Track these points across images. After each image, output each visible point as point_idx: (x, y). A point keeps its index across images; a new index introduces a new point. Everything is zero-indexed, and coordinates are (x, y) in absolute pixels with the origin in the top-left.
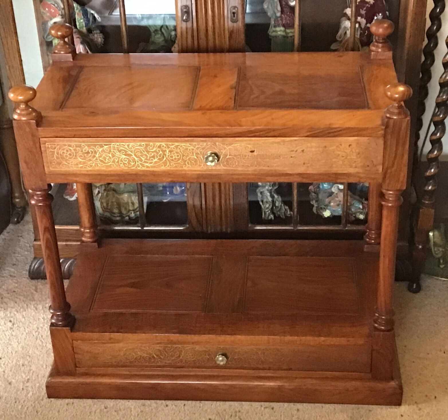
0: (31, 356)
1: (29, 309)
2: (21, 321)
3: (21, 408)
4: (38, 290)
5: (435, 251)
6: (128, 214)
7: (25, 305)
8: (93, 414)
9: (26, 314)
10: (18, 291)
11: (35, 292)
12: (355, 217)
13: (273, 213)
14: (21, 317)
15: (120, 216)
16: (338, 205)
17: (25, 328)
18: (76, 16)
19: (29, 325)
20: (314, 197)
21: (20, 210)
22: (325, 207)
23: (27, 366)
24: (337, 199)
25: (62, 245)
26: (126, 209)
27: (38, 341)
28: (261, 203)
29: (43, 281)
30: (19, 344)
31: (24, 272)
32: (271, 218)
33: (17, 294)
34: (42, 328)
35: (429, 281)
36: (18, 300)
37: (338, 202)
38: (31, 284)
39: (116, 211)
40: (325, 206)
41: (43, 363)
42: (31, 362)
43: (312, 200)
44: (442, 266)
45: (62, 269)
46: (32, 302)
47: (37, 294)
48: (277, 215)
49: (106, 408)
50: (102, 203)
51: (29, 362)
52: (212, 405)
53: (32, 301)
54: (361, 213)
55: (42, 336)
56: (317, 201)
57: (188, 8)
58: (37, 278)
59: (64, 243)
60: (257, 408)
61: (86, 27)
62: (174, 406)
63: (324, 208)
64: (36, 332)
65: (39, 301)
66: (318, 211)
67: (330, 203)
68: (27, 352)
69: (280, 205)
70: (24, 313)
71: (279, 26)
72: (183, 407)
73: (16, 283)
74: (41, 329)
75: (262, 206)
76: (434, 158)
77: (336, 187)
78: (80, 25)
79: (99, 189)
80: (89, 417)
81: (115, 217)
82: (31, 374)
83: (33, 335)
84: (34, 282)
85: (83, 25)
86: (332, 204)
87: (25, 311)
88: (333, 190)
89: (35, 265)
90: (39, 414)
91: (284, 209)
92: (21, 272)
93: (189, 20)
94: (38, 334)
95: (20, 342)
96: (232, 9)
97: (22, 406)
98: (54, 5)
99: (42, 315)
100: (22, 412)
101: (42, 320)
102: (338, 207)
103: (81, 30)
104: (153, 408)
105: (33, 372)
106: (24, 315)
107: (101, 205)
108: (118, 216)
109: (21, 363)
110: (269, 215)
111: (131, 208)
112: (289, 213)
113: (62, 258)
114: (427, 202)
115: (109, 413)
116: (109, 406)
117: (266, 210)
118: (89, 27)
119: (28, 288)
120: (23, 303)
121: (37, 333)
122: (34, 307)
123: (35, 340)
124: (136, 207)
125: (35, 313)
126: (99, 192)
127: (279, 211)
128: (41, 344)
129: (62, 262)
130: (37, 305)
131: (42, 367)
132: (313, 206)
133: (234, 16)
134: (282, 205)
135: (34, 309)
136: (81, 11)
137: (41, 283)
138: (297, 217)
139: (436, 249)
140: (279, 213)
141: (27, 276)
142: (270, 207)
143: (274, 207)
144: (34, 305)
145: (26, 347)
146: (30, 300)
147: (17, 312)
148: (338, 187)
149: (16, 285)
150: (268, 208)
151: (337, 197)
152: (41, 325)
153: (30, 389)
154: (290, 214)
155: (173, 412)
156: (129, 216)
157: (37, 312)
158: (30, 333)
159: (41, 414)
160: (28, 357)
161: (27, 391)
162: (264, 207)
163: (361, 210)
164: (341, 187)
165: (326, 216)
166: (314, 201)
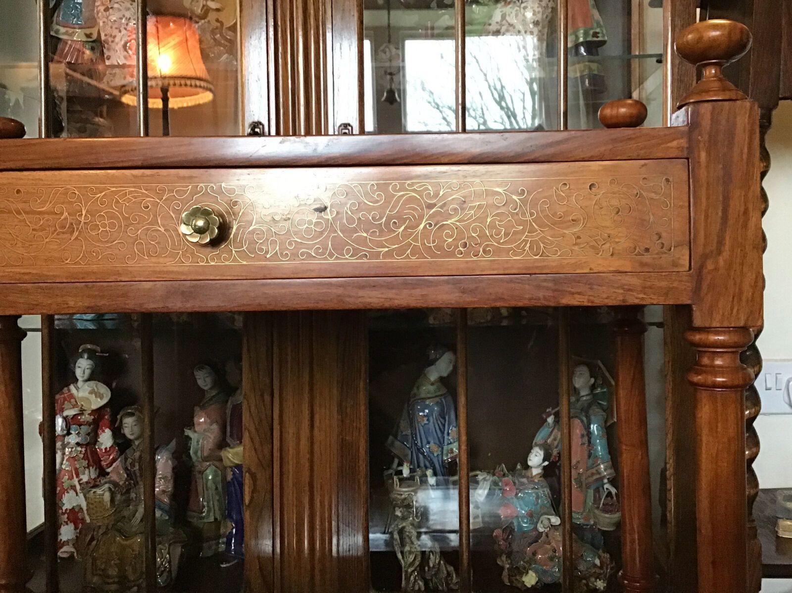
12: (587, 585)
13: (423, 578)
15: (117, 583)
16: (551, 559)
20: (503, 547)
22: (527, 566)
28: (400, 556)
32: (419, 589)
37: (551, 553)
40: (527, 562)
48: (430, 584)
54: (598, 577)
63: (525, 568)
67: (534, 554)
69: (438, 563)
75: (402, 561)
77: (546, 522)
81: (108, 584)
91: (445, 572)
108: (114, 583)
110: (415, 582)
112: (454, 580)
117: (410, 570)
127: (436, 575)
134: (442, 563)
138: (469, 573)
140: (434, 578)
142: (417, 564)
143: (426, 567)
148: (549, 519)
150: (412, 565)
162: (406, 563)
163: (598, 571)
164: (555, 520)
165: (529, 586)
166: (504, 558)
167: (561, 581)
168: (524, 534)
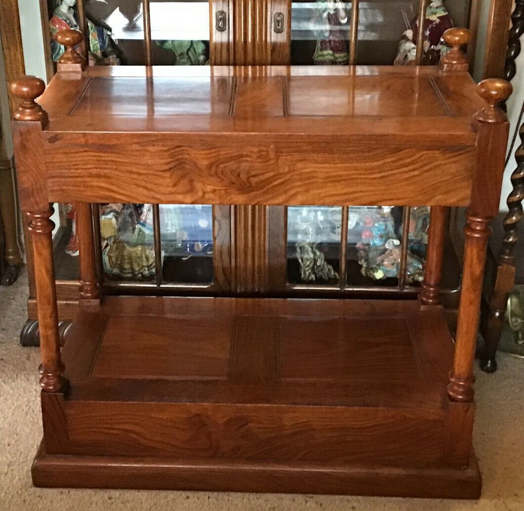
0: (20, 434)
1: (19, 380)
2: (9, 393)
3: (4, 496)
4: (31, 358)
5: (512, 323)
6: (142, 271)
7: (15, 375)
8: (94, 505)
9: (15, 385)
10: (6, 359)
11: (27, 361)
12: (413, 279)
13: (314, 273)
14: (9, 389)
15: (131, 273)
16: (393, 264)
17: (13, 401)
18: (90, 36)
19: (18, 398)
20: (363, 255)
21: (13, 269)
23: (13, 446)
24: (391, 257)
25: (62, 305)
26: (138, 265)
27: (28, 416)
28: (300, 261)
29: (37, 348)
30: (5, 420)
31: (15, 338)
32: (312, 279)
33: (5, 362)
34: (34, 401)
35: (506, 359)
36: (6, 369)
37: (393, 261)
38: (22, 351)
39: (127, 266)
40: (378, 265)
41: (34, 442)
42: (19, 441)
43: (361, 260)
44: (520, 342)
45: (61, 335)
46: (22, 372)
47: (29, 363)
48: (318, 276)
49: (110, 499)
50: (110, 258)
51: (16, 441)
52: (243, 498)
53: (24, 370)
54: (420, 275)
55: (33, 411)
56: (366, 260)
57: (224, 14)
58: (30, 345)
59: (64, 302)
60: (301, 504)
61: (100, 49)
62: (195, 498)
63: (376, 268)
64: (26, 406)
65: (32, 371)
66: (368, 273)
67: (383, 261)
68: (14, 428)
69: (322, 263)
70: (13, 384)
71: (326, 49)
72: (207, 500)
73: (6, 350)
74: (32, 402)
75: (301, 264)
76: (516, 202)
77: (391, 243)
78: (93, 47)
79: (107, 240)
80: (90, 509)
81: (126, 273)
82: (18, 456)
83: (23, 410)
84: (26, 350)
85: (97, 47)
86: (385, 263)
87: (14, 382)
88: (387, 246)
89: (28, 329)
90: (27, 503)
91: (327, 269)
92: (12, 338)
93: (225, 29)
94: (29, 409)
95: (7, 417)
96: (276, 16)
97: (6, 493)
98: (66, 21)
99: (34, 386)
100: (5, 501)
101: (34, 392)
102: (393, 267)
103: (95, 53)
104: (169, 499)
105: (21, 453)
106: (13, 386)
107: (109, 260)
108: (129, 273)
109: (6, 442)
110: (310, 275)
111: (145, 264)
112: (332, 273)
113: (61, 321)
114: (507, 257)
115: (114, 504)
116: (113, 497)
117: (307, 269)
118: (104, 50)
119: (19, 356)
120: (12, 372)
121: (28, 407)
122: (25, 377)
123: (25, 415)
124: (150, 263)
125: (27, 384)
126: (107, 245)
127: (321, 271)
128: (32, 420)
129: (61, 325)
130: (29, 375)
131: (33, 447)
132: (361, 266)
133: (279, 26)
134: (325, 264)
135: (26, 379)
136: (96, 31)
137: (35, 350)
138: (345, 274)
139: (513, 320)
140: (320, 273)
141: (19, 343)
142: (311, 265)
143: (315, 267)
144: (25, 375)
145: (13, 424)
146: (21, 370)
147: (5, 382)
148: (393, 242)
149: (5, 352)
150: (308, 266)
151: (392, 255)
152: (33, 399)
153: (16, 473)
154: (335, 275)
155: (195, 505)
156: (142, 273)
157: (28, 383)
158: (19, 407)
159: (29, 504)
160: (15, 435)
161: (12, 475)
162: (304, 265)
163: (421, 271)
164: (397, 242)
165: (378, 278)
166: (363, 261)
167: (398, 277)
168: (376, 248)
